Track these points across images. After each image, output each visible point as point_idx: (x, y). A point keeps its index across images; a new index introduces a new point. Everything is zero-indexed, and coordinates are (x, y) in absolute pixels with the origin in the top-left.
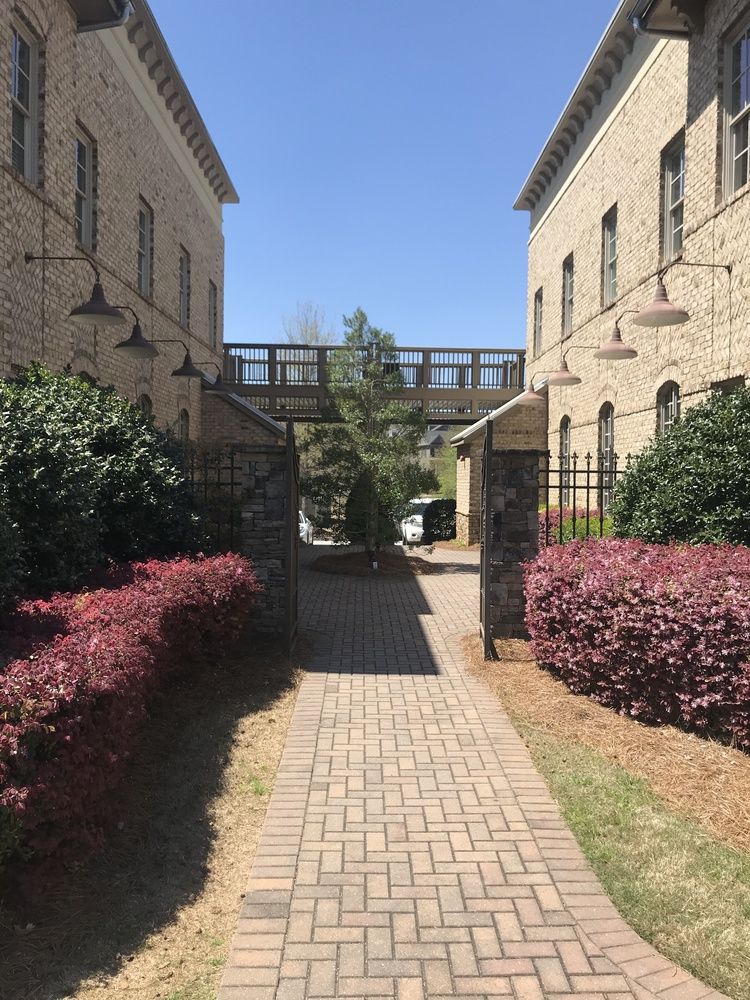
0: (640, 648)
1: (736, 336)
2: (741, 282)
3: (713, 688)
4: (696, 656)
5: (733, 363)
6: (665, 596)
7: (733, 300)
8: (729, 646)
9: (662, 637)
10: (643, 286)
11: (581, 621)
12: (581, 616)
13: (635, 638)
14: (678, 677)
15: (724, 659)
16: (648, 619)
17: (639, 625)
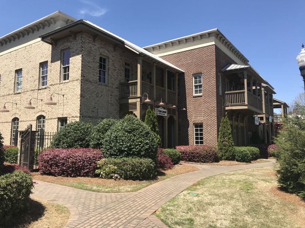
0: (75, 165)
1: (65, 109)
2: (66, 99)
3: (87, 169)
4: (85, 164)
5: (64, 114)
6: (79, 156)
7: (64, 102)
8: (90, 162)
9: (79, 162)
10: (32, 91)
11: (61, 162)
12: (61, 161)
13: (74, 163)
14: (81, 168)
15: (89, 164)
16: (76, 159)
17: (75, 161)
